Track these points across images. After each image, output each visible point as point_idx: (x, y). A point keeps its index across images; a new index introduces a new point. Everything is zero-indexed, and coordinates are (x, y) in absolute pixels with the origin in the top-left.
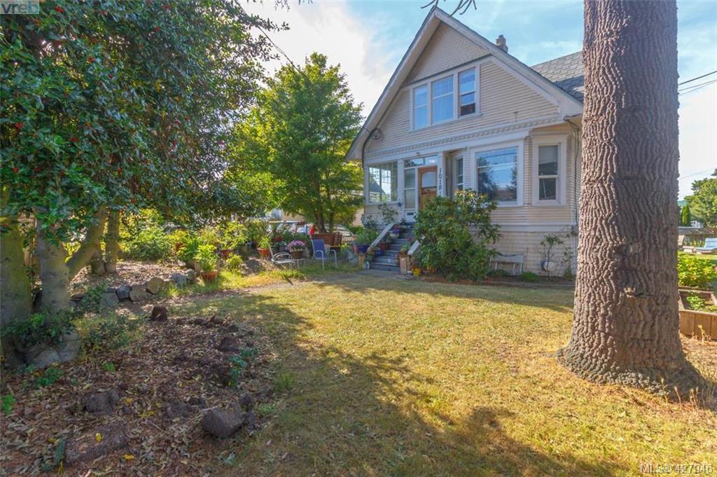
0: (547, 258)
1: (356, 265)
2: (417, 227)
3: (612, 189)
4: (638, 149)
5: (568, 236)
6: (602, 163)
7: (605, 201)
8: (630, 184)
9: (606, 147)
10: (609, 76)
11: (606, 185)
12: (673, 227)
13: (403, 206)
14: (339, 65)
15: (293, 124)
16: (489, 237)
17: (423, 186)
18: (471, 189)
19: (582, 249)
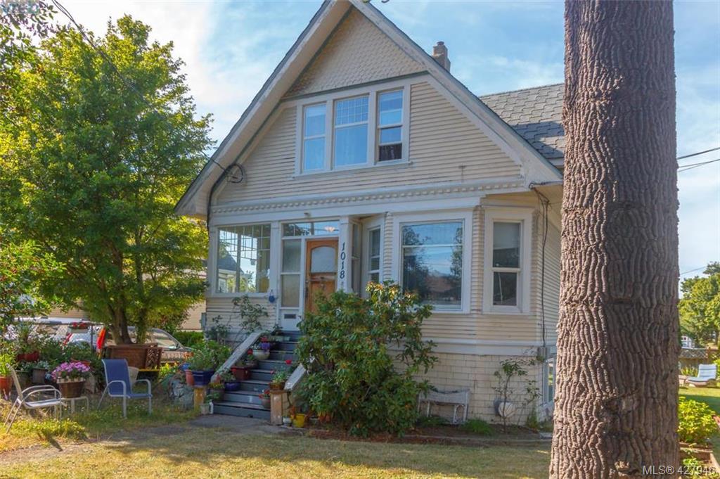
0: (503, 397)
1: (189, 408)
2: (302, 341)
3: (601, 316)
4: (633, 261)
5: (532, 363)
6: (587, 276)
7: (592, 333)
8: (623, 310)
9: (593, 254)
10: (597, 153)
11: (592, 310)
12: (673, 374)
13: (278, 302)
14: (171, 44)
15: (75, 140)
16: (419, 362)
17: (314, 270)
18: (392, 282)
19: (561, 400)
